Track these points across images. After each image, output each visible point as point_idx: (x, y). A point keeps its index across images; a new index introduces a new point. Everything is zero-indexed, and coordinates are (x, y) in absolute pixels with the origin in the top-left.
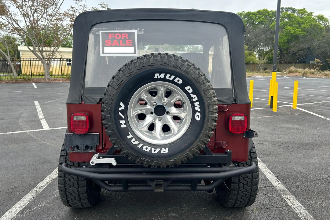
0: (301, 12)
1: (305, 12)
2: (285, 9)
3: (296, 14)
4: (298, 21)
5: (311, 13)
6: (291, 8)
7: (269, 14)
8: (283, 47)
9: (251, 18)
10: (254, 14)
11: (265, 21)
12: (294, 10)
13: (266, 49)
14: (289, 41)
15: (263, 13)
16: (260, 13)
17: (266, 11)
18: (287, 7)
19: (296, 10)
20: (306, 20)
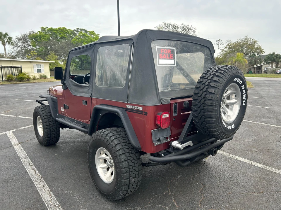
0: (92, 33)
1: (94, 34)
2: (80, 29)
3: (88, 34)
4: (91, 40)
5: (98, 35)
6: (84, 29)
7: (68, 32)
8: (83, 58)
9: (54, 33)
10: (55, 30)
11: (66, 37)
12: (86, 31)
15: (63, 31)
16: (60, 30)
17: (65, 29)
18: (82, 28)
19: (88, 31)
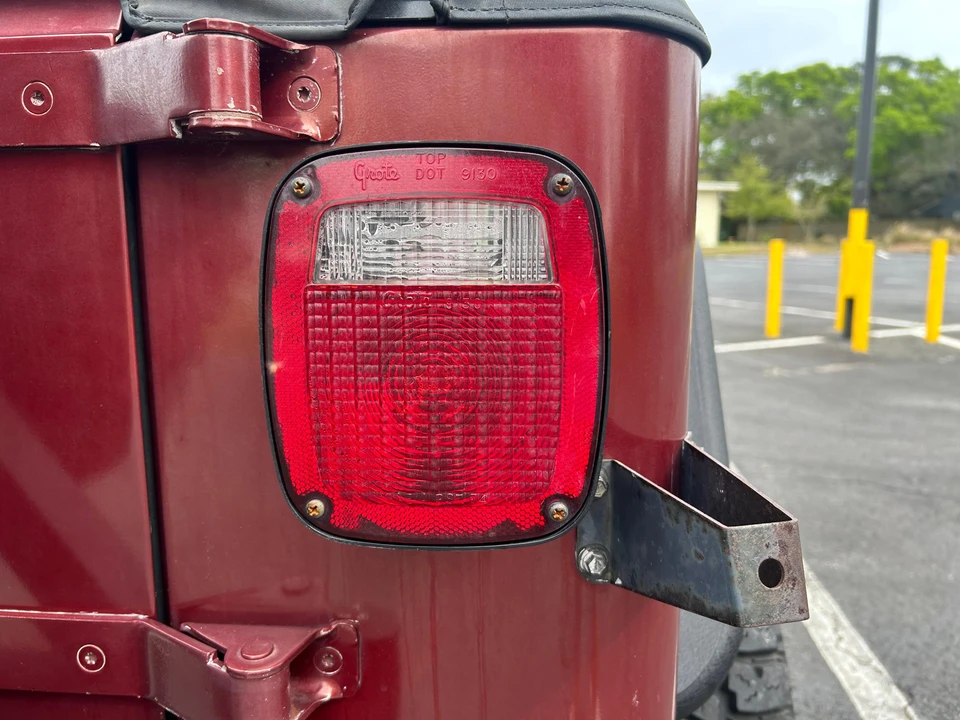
0: (928, 67)
3: (912, 75)
4: (921, 93)
7: (834, 78)
9: (778, 90)
10: (790, 77)
11: (821, 96)
12: (906, 64)
13: (825, 180)
14: (892, 153)
15: (815, 76)
16: (805, 74)
17: (823, 67)
19: (914, 63)
20: (942, 90)
